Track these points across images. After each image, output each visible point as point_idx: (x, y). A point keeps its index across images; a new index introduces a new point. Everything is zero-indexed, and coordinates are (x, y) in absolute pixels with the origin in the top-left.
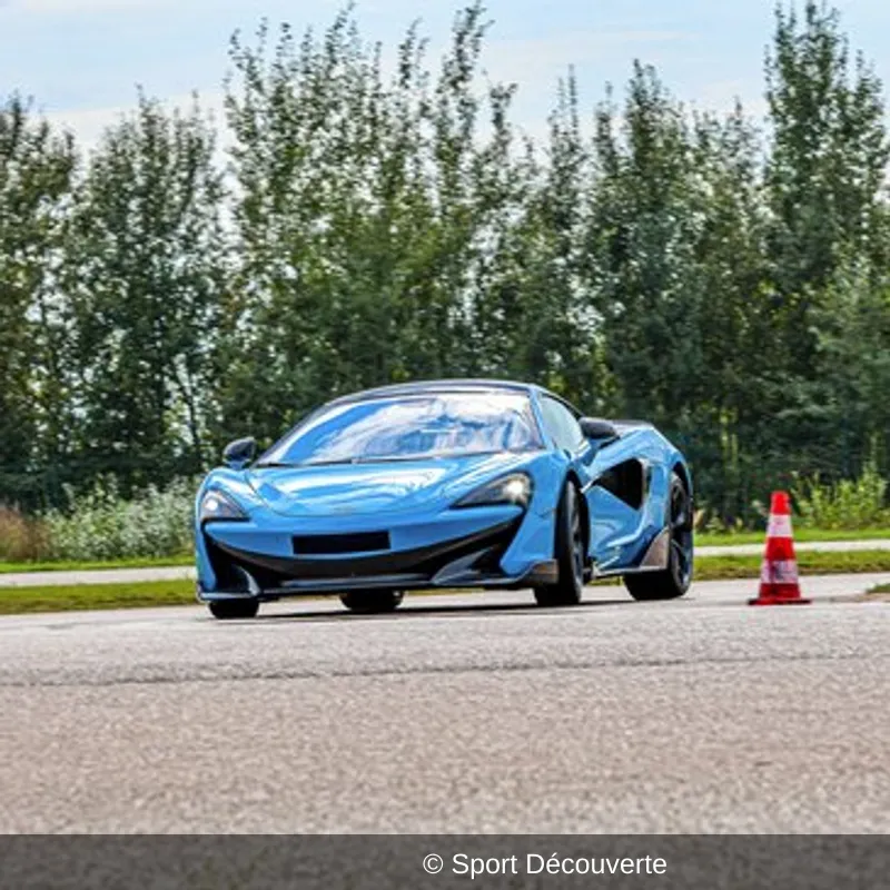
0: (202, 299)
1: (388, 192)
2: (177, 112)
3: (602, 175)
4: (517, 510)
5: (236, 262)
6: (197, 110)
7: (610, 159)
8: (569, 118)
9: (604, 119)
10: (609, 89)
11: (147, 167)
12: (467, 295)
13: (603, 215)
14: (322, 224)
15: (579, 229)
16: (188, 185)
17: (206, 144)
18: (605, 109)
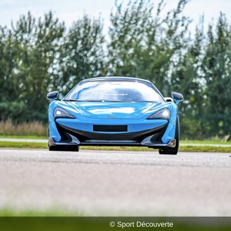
0: (96, 69)
1: (150, 44)
2: (94, 17)
3: (209, 43)
4: (166, 121)
5: (106, 60)
6: (100, 18)
7: (212, 39)
8: (201, 26)
9: (210, 27)
10: (213, 19)
11: (84, 32)
12: (169, 73)
13: (208, 54)
14: (131, 51)
15: (201, 57)
16: (95, 38)
17: (101, 27)
18: (211, 24)
